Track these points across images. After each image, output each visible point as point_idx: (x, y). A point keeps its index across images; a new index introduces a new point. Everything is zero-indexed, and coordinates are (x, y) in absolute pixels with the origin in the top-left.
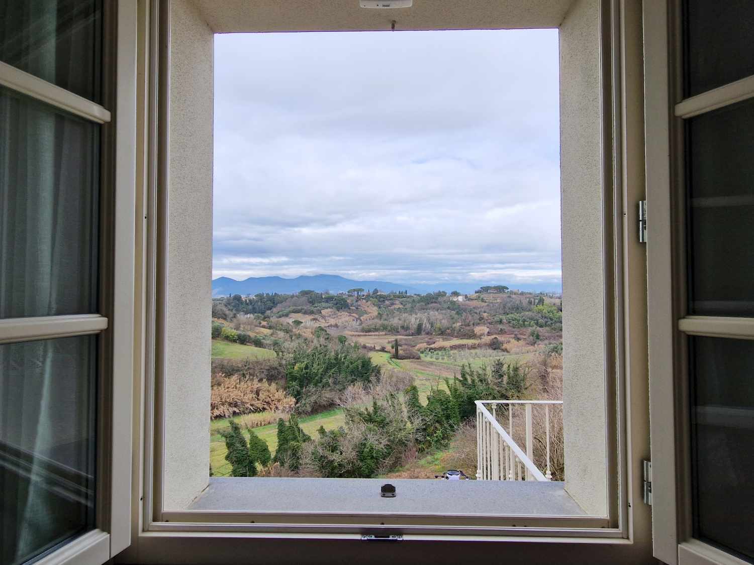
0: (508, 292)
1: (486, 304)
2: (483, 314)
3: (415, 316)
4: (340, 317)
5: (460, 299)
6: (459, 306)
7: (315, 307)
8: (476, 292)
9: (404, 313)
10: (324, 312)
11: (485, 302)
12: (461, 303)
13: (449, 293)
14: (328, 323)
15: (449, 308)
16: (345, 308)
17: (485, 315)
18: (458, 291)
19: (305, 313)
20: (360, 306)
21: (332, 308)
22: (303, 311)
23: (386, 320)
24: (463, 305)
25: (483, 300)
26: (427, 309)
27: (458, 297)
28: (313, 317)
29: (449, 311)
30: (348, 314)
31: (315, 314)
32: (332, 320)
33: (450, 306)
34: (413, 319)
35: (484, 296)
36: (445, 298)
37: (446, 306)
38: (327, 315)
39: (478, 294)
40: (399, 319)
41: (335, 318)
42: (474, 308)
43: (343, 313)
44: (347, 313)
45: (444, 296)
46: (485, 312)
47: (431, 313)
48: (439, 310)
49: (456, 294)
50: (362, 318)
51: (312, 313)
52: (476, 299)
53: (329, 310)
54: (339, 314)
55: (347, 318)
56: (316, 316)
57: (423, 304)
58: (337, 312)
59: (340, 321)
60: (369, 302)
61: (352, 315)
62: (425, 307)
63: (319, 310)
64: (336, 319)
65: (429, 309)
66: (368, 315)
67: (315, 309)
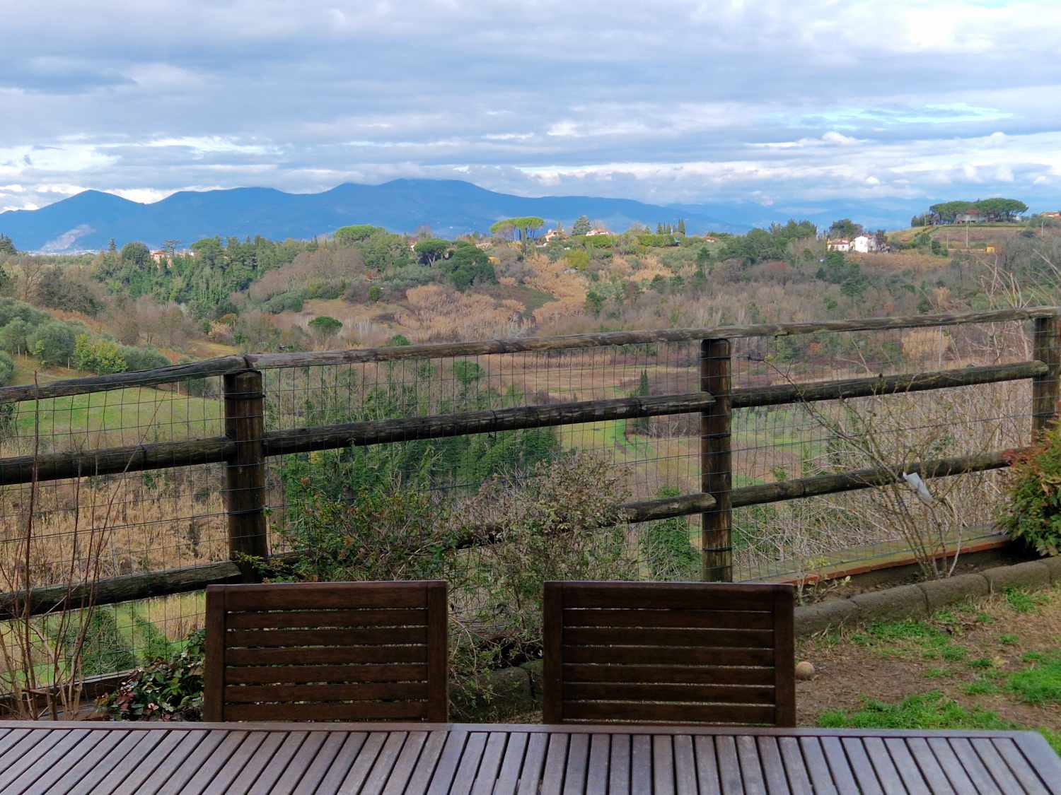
0: (1023, 219)
1: (949, 260)
2: (936, 290)
3: (709, 303)
4: (465, 310)
5: (862, 245)
6: (857, 266)
7: (387, 279)
8: (916, 223)
9: (673, 292)
10: (414, 295)
11: (946, 254)
12: (863, 256)
13: (822, 228)
14: (429, 328)
15: (820, 275)
16: (481, 281)
17: (941, 293)
18: (854, 222)
19: (355, 298)
20: (529, 273)
21: (441, 282)
22: (348, 292)
23: (613, 315)
24: (868, 264)
25: (936, 248)
26: (748, 280)
27: (852, 240)
28: (379, 312)
29: (820, 283)
30: (492, 300)
31: (388, 302)
32: (442, 319)
33: (825, 268)
34: (702, 311)
35: (941, 232)
36: (808, 244)
37: (811, 268)
38: (423, 304)
39: (920, 229)
40: (658, 314)
41: (448, 313)
42: (906, 274)
43: (476, 297)
44: (487, 298)
45: (807, 235)
46: (940, 284)
47: (764, 291)
48: (789, 284)
49: (846, 230)
50: (536, 312)
51: (376, 296)
52: (914, 246)
53: (432, 288)
54: (464, 299)
55: (489, 314)
56: (392, 308)
57: (735, 262)
58: (457, 294)
59: (467, 322)
60: (561, 263)
61: (504, 302)
62: (741, 273)
63: (397, 288)
64: (453, 315)
65: (756, 281)
66: (556, 304)
67: (385, 287)
